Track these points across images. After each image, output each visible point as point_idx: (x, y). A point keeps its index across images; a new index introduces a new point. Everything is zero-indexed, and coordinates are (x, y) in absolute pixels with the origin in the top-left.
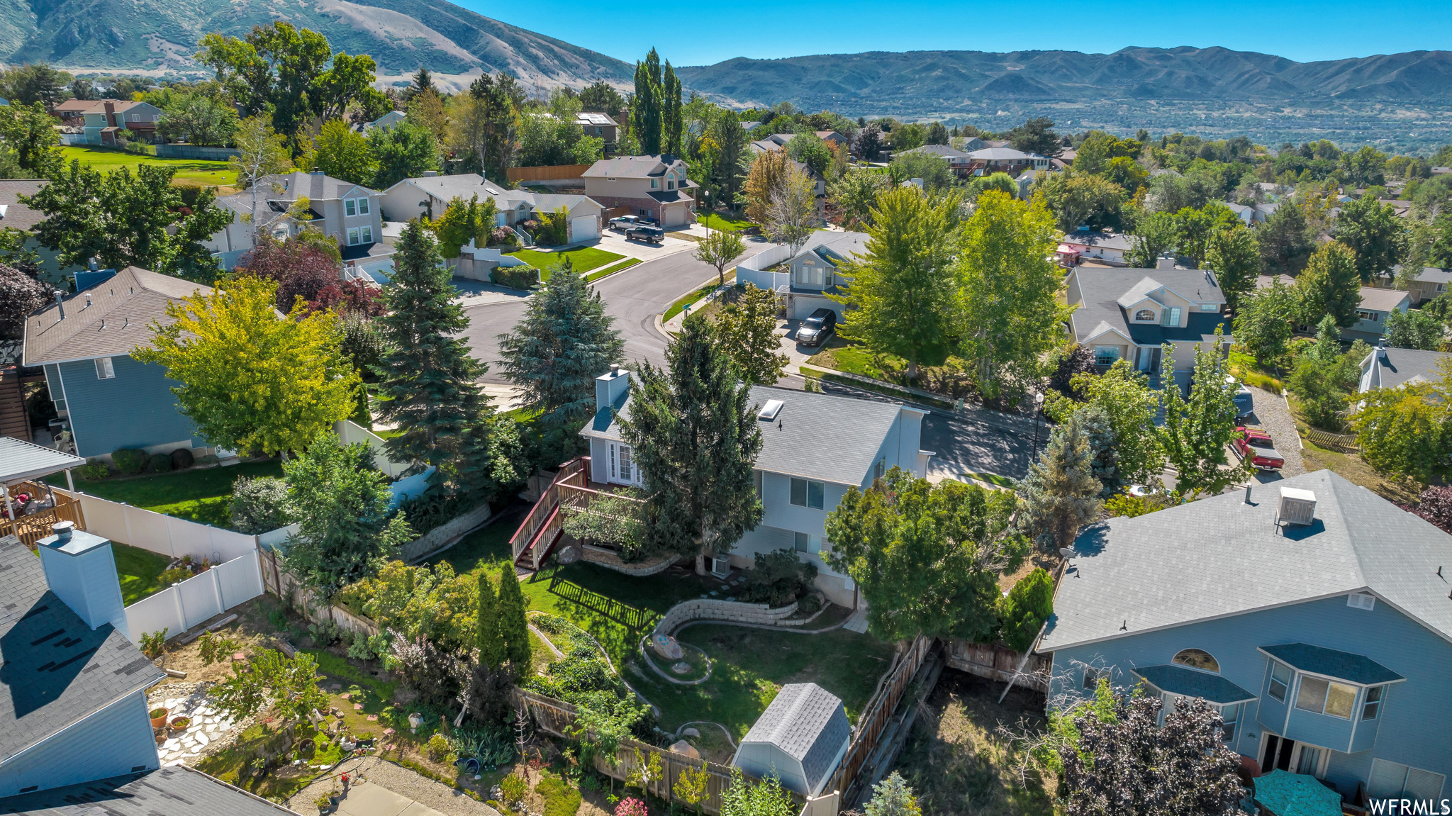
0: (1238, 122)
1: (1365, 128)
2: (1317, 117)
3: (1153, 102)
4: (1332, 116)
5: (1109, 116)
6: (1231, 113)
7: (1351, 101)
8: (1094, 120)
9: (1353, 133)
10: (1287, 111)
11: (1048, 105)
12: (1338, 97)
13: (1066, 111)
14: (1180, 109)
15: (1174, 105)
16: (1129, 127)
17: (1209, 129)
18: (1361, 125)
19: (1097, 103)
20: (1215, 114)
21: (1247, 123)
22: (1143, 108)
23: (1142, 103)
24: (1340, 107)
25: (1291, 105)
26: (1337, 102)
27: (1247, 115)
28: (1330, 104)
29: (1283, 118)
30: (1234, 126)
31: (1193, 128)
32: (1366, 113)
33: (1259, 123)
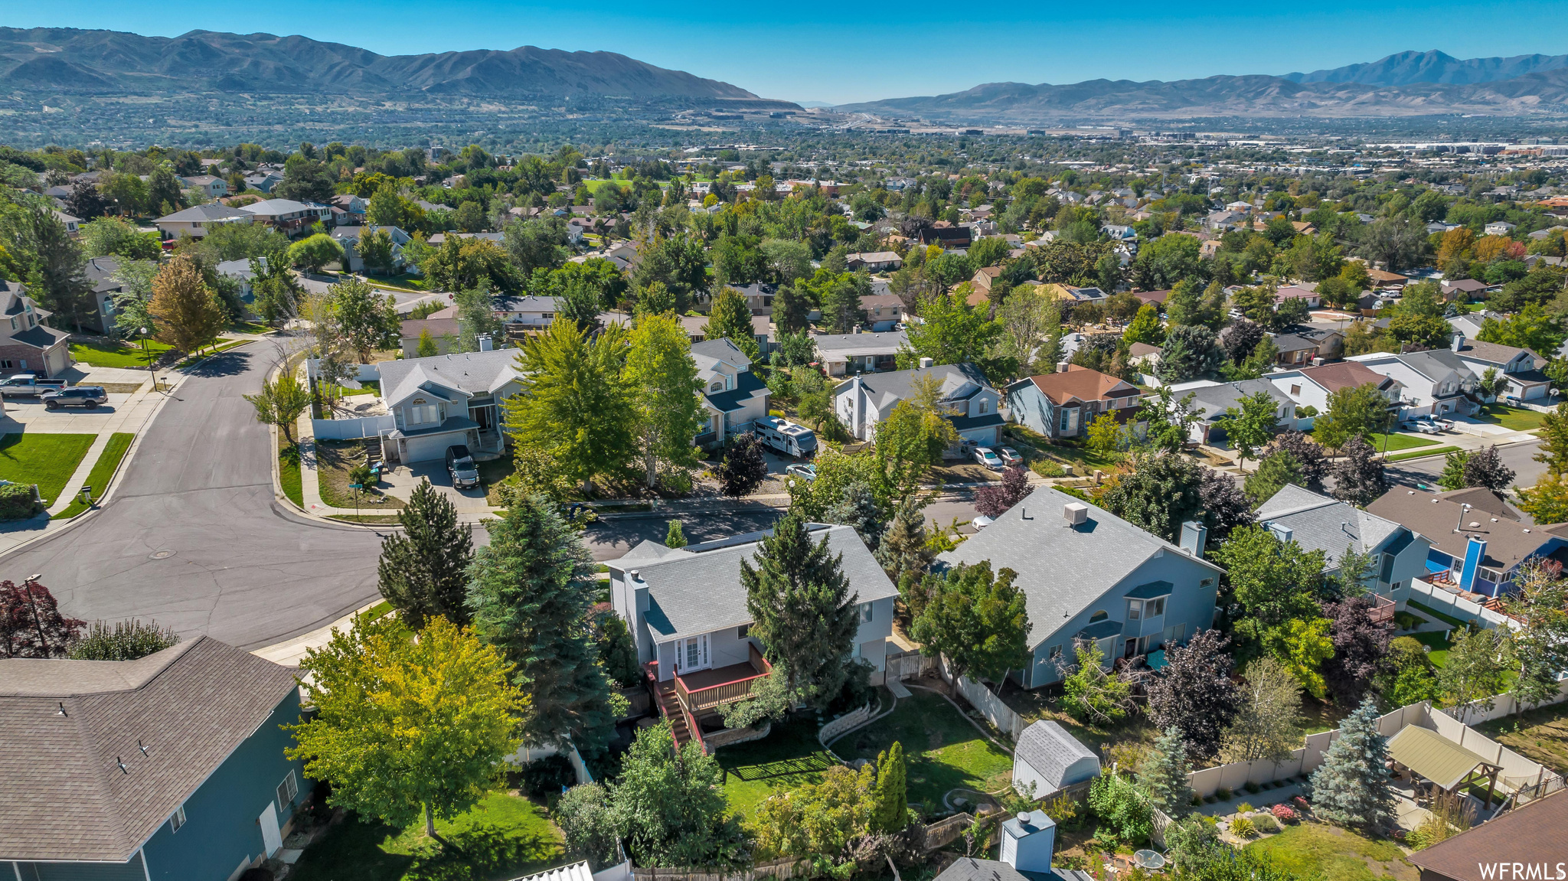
0: (345, 117)
1: (461, 121)
2: (417, 110)
3: (246, 96)
4: (430, 110)
5: (201, 113)
6: (334, 107)
7: (441, 95)
8: (183, 118)
9: (453, 126)
10: (388, 105)
11: (114, 100)
12: (428, 91)
13: (141, 106)
14: (280, 104)
15: (271, 99)
16: (228, 124)
17: (318, 126)
18: (457, 118)
19: (179, 97)
20: (319, 109)
21: (354, 117)
22: (239, 102)
23: (234, 97)
24: (433, 101)
25: (390, 99)
26: (430, 96)
27: (351, 109)
28: (425, 98)
29: (386, 111)
30: (342, 121)
31: (301, 125)
32: (457, 106)
33: (366, 118)
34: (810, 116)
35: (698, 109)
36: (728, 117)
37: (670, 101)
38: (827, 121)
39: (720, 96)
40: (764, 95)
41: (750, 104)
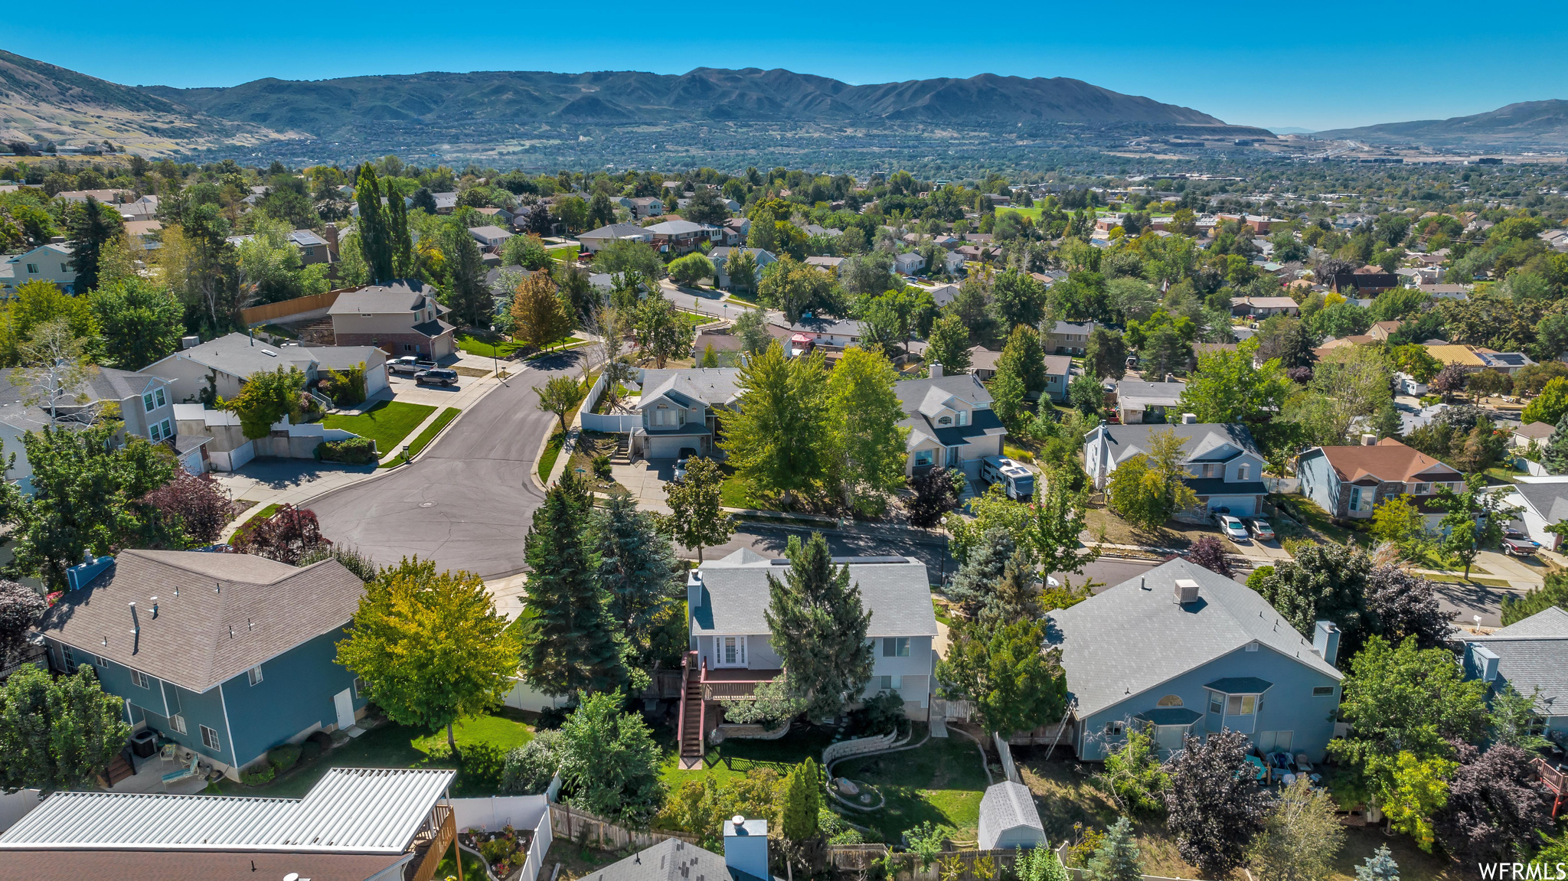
0: (810, 142)
1: (915, 147)
2: (875, 136)
3: (731, 124)
4: (886, 136)
5: (690, 139)
6: (802, 133)
7: (898, 122)
8: (678, 144)
9: (906, 151)
10: (849, 131)
11: (629, 129)
12: (887, 117)
13: (649, 134)
14: (757, 130)
15: (751, 126)
16: (712, 149)
17: (786, 150)
18: (911, 143)
19: (678, 126)
20: (789, 135)
21: (817, 142)
22: (723, 130)
23: (721, 125)
24: (891, 127)
25: (852, 125)
26: (888, 123)
27: (816, 135)
28: (883, 125)
29: (847, 137)
30: (807, 145)
31: (772, 149)
32: (912, 133)
33: (829, 143)
34: (1284, 144)
35: (1155, 136)
36: (1187, 145)
37: (1126, 128)
38: (1301, 149)
39: (1182, 122)
40: (1231, 121)
41: (1214, 131)
